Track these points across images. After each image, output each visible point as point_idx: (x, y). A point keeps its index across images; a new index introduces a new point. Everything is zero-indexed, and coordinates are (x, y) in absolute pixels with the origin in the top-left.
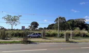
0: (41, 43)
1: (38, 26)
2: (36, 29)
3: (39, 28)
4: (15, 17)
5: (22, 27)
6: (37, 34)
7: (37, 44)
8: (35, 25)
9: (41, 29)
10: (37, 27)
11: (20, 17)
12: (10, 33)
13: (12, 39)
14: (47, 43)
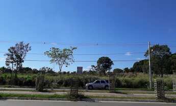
0: (103, 100)
1: (112, 65)
2: (108, 71)
3: (115, 70)
4: (65, 50)
5: (78, 68)
6: (103, 82)
7: (94, 102)
8: (106, 62)
9: (118, 71)
10: (110, 69)
11: (74, 51)
12: (57, 81)
13: (55, 91)
14: (114, 100)
